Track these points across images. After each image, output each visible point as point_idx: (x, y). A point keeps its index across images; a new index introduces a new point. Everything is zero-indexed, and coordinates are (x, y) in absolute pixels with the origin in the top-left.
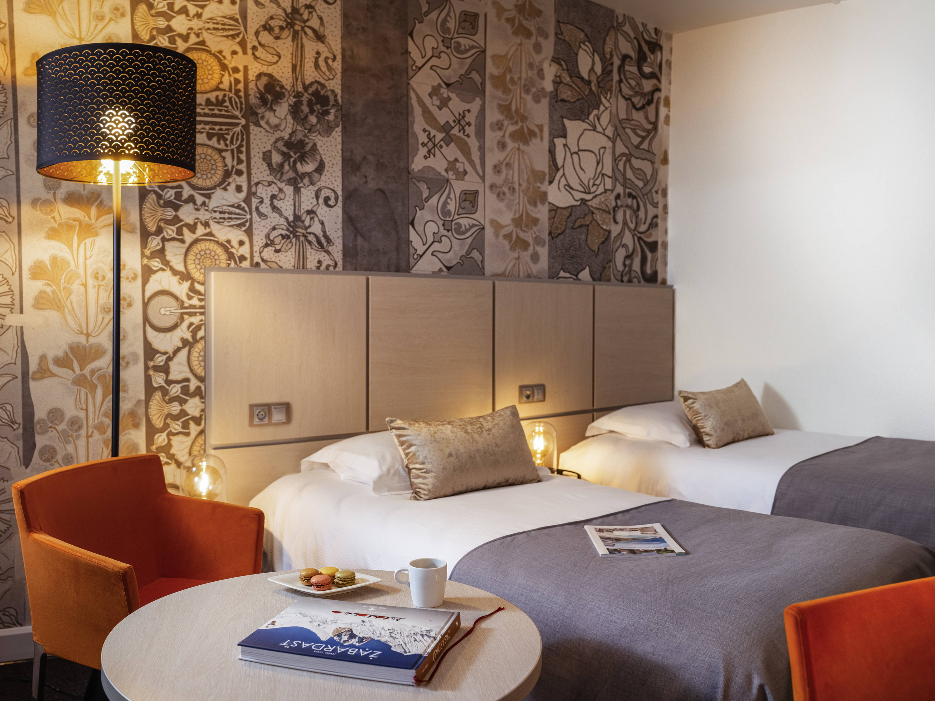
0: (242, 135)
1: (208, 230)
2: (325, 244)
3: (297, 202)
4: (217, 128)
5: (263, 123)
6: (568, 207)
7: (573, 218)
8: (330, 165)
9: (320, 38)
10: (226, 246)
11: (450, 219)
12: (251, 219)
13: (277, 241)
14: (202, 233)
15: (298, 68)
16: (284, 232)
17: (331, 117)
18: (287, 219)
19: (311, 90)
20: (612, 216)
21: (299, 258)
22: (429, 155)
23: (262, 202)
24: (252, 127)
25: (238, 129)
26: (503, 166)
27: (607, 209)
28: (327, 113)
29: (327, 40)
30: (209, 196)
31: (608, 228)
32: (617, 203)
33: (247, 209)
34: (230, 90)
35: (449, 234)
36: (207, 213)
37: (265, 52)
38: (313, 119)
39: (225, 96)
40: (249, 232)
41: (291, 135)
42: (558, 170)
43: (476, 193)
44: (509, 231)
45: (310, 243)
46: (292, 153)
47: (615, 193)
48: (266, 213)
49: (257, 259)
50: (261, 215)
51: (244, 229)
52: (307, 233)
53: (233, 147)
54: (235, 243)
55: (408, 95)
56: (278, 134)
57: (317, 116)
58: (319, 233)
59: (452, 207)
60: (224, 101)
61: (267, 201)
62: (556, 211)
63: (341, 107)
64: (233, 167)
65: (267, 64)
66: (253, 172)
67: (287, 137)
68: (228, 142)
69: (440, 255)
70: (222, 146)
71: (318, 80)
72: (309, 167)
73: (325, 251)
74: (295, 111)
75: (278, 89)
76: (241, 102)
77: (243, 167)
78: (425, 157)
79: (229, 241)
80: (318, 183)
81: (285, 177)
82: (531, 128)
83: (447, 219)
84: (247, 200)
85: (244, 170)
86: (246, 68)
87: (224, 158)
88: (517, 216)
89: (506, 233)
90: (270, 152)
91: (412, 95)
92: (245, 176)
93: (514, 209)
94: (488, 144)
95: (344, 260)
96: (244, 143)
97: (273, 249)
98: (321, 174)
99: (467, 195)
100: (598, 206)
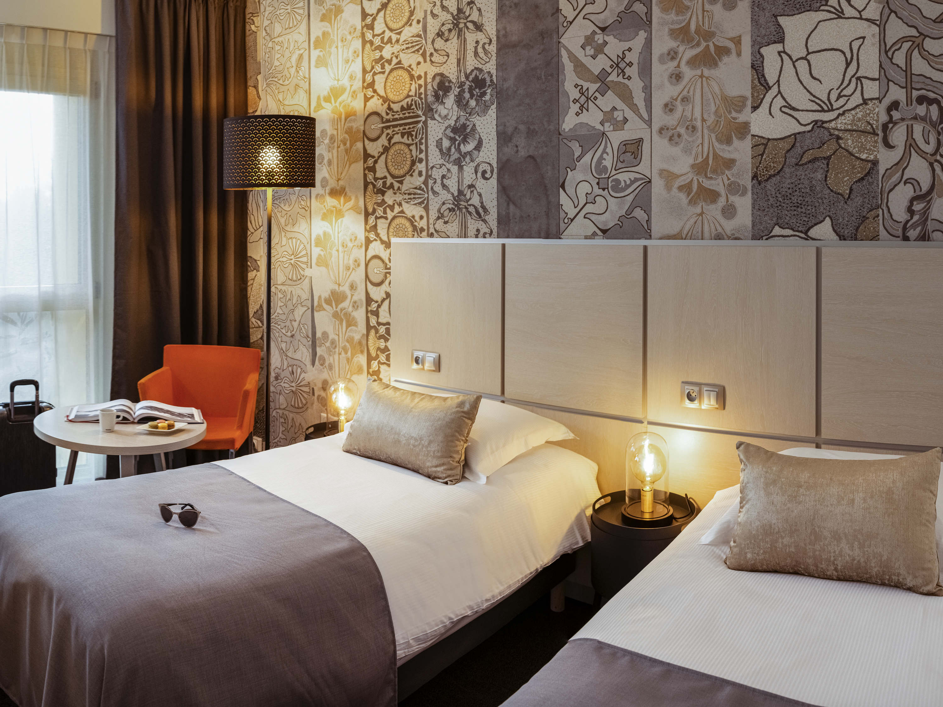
0: (423, 130)
1: (401, 209)
2: (482, 214)
3: (460, 179)
4: (407, 127)
5: (436, 116)
6: (790, 136)
7: (798, 150)
8: (487, 139)
9: (479, 27)
10: (411, 220)
11: (607, 176)
12: (428, 197)
13: (446, 214)
14: (397, 212)
15: (462, 61)
16: (451, 206)
17: (487, 97)
18: (453, 194)
19: (470, 79)
20: (880, 139)
21: (462, 228)
22: (582, 111)
23: (435, 183)
24: (430, 121)
25: (420, 125)
26: (678, 103)
27: (869, 128)
28: (484, 94)
29: (484, 28)
30: (401, 182)
31: (872, 157)
32: (891, 117)
33: (425, 189)
34: (416, 96)
35: (605, 193)
36: (401, 195)
37: (438, 55)
38: (473, 103)
39: (412, 100)
40: (426, 209)
41: (456, 121)
42: (768, 88)
43: (640, 141)
44: (689, 180)
45: (470, 213)
46: (457, 137)
47: (887, 102)
48: (438, 191)
49: (432, 230)
50: (435, 193)
51: (423, 205)
52: (468, 205)
53: (417, 140)
54: (417, 218)
55: (558, 55)
56: (447, 123)
57: (476, 99)
58: (478, 204)
59: (608, 162)
60: (412, 105)
61: (439, 181)
62: (766, 145)
63: (496, 85)
64: (417, 156)
65: (440, 65)
66: (429, 158)
67: (453, 123)
68: (414, 138)
69: (593, 217)
70: (410, 142)
71: (477, 66)
72: (469, 147)
73: (482, 220)
74: (459, 100)
75: (447, 84)
76: (422, 102)
77: (423, 156)
78: (577, 114)
79: (413, 217)
80: (477, 160)
81: (452, 159)
82: (720, 44)
83: (603, 176)
84: (425, 183)
85: (424, 158)
86: (426, 73)
87: (411, 151)
88: (700, 160)
89: (683, 183)
90: (441, 139)
91: (563, 52)
92: (424, 162)
93: (694, 152)
94: (656, 80)
95: (498, 227)
96: (424, 136)
97: (443, 221)
98: (479, 151)
99: (628, 146)
100: (849, 127)
